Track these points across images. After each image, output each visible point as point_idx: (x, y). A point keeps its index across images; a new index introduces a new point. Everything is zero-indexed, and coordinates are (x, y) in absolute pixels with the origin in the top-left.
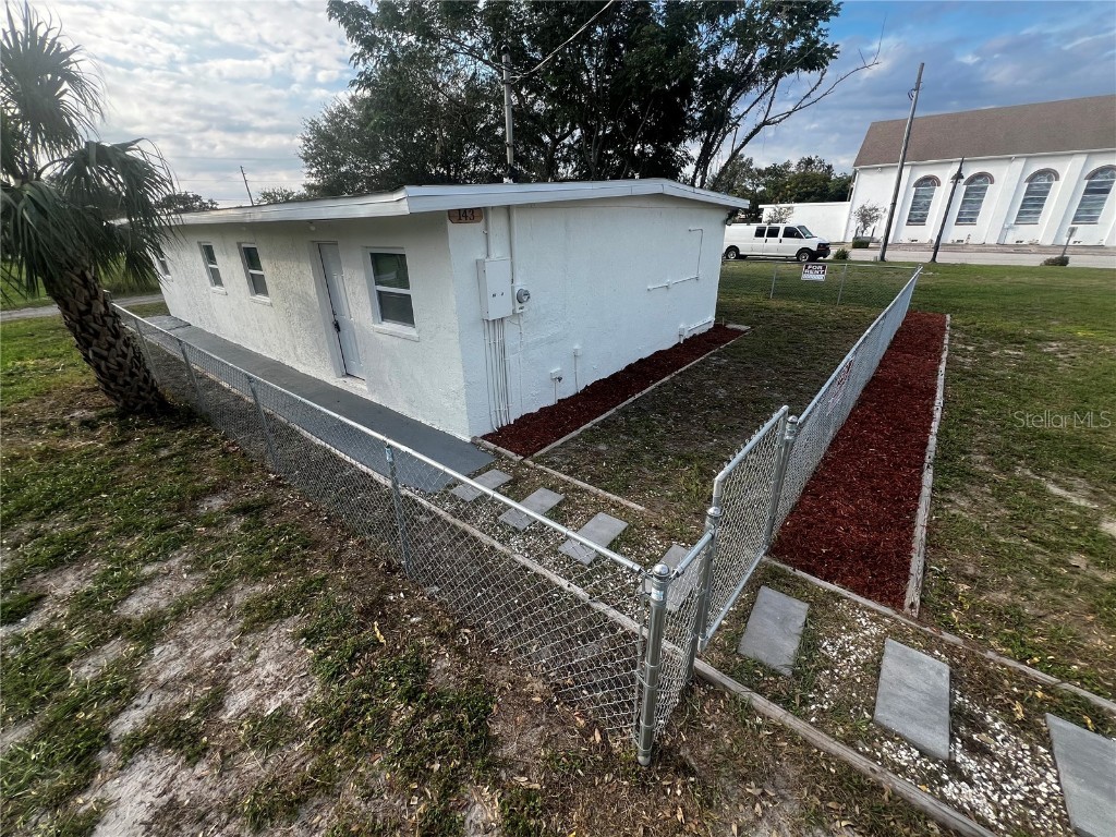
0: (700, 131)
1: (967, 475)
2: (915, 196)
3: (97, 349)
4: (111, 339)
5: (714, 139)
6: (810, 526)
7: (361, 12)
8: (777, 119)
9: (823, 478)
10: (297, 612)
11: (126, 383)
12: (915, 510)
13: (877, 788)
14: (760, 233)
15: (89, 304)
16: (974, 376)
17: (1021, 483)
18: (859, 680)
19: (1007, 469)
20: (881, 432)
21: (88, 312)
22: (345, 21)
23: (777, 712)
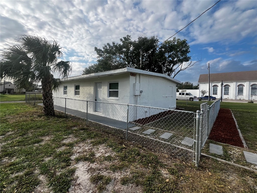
0: (166, 72)
2: (213, 89)
3: (47, 100)
4: (50, 98)
5: (170, 73)
7: (100, 50)
8: (183, 69)
10: (104, 143)
11: (49, 108)
12: (239, 135)
13: (253, 172)
14: (180, 94)
15: (49, 91)
16: (241, 117)
18: (240, 157)
21: (48, 92)
22: (97, 52)
23: (224, 161)
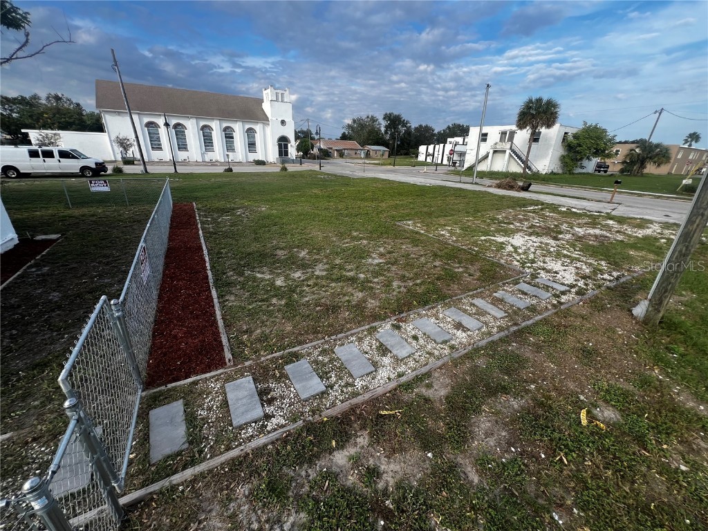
1: (229, 284)
2: (149, 133)
6: (165, 354)
9: (162, 321)
12: (215, 313)
13: (246, 456)
14: (33, 154)
16: (215, 234)
17: (248, 279)
18: (221, 416)
19: (241, 274)
20: (184, 279)
23: (189, 473)
